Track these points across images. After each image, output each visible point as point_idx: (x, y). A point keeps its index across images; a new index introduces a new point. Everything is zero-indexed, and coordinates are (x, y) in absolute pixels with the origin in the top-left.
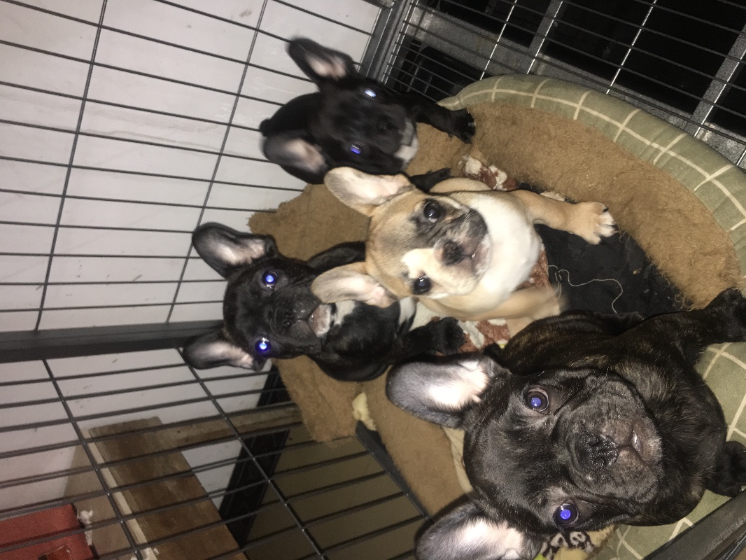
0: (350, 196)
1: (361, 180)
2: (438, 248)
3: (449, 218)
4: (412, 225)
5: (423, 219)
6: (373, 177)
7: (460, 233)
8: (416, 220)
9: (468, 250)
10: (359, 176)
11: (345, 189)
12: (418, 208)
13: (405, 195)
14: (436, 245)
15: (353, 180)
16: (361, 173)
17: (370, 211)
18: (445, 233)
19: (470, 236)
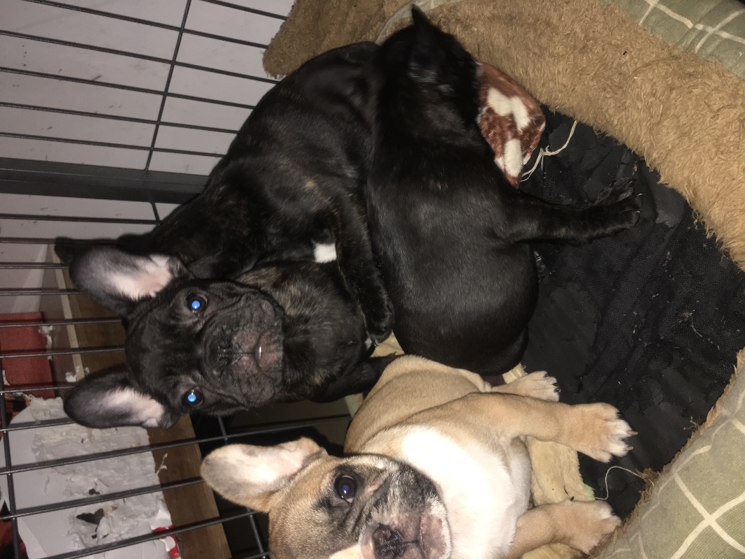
0: (240, 486)
1: (253, 460)
2: (366, 543)
3: (370, 490)
4: (321, 516)
5: (336, 500)
6: (270, 449)
7: (389, 510)
8: (325, 504)
9: (411, 532)
10: (251, 454)
11: (231, 479)
12: (326, 483)
13: (311, 466)
14: (361, 537)
15: (242, 462)
16: (253, 448)
17: (265, 503)
18: (369, 517)
19: (406, 511)
